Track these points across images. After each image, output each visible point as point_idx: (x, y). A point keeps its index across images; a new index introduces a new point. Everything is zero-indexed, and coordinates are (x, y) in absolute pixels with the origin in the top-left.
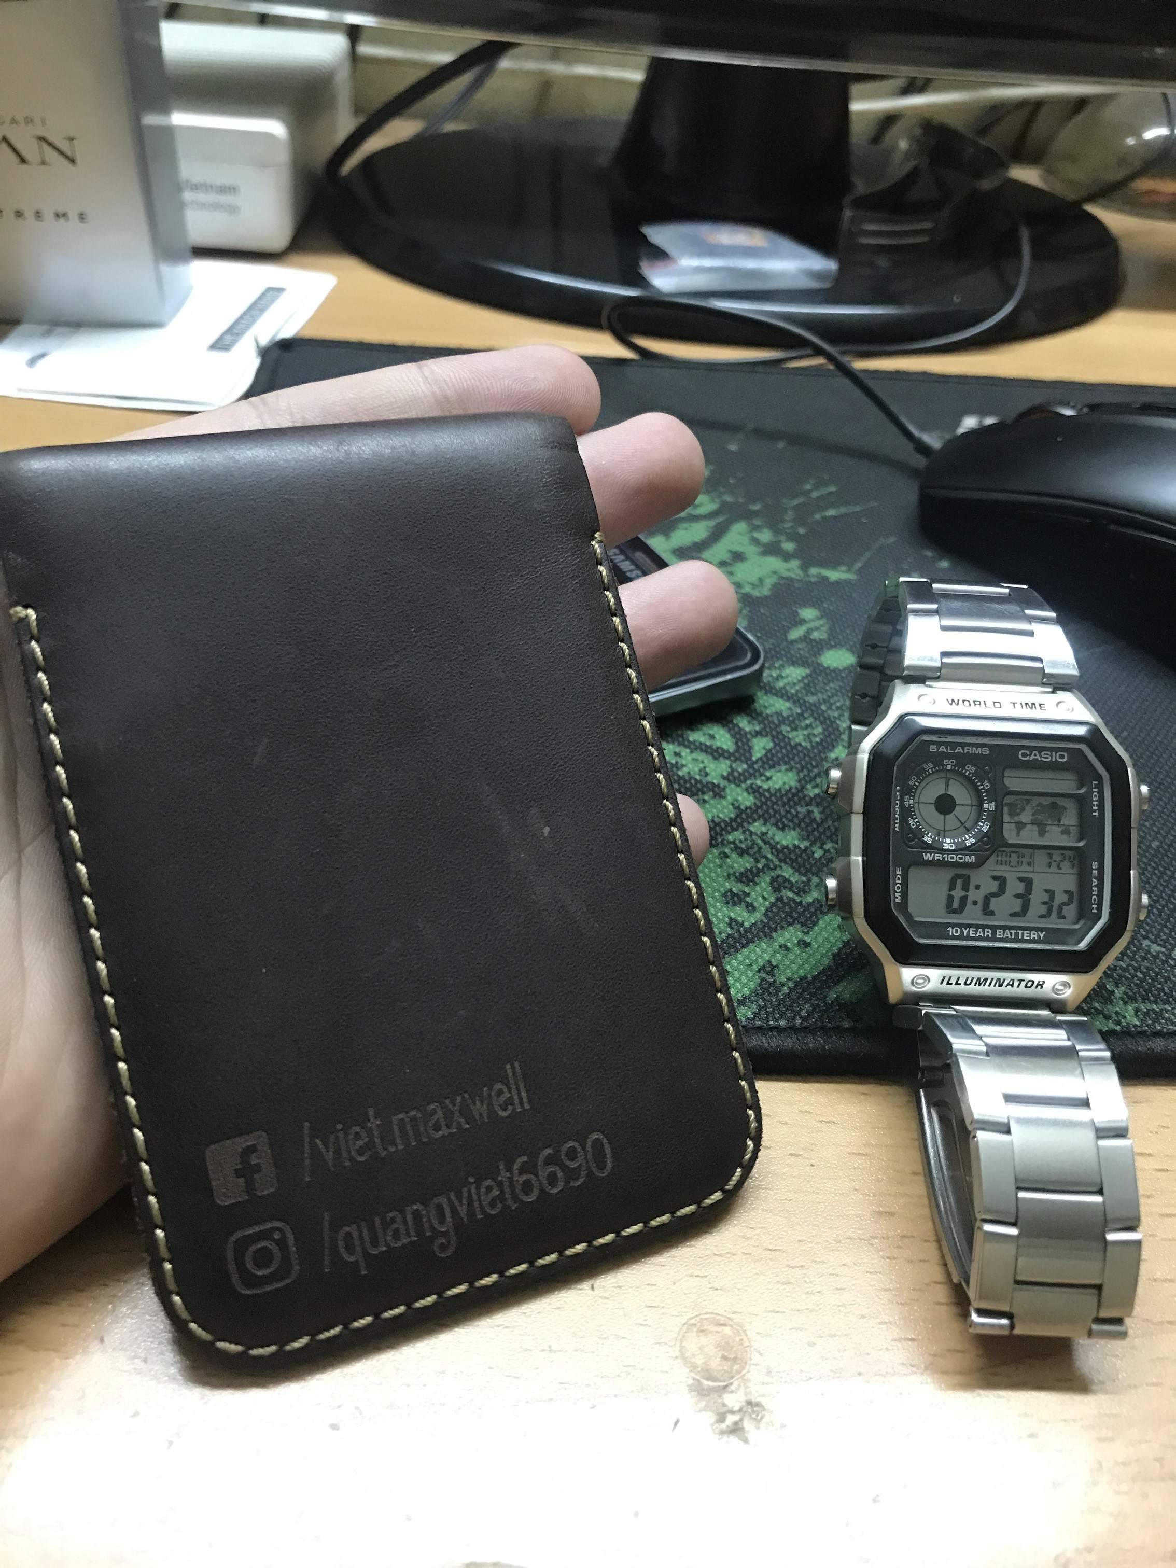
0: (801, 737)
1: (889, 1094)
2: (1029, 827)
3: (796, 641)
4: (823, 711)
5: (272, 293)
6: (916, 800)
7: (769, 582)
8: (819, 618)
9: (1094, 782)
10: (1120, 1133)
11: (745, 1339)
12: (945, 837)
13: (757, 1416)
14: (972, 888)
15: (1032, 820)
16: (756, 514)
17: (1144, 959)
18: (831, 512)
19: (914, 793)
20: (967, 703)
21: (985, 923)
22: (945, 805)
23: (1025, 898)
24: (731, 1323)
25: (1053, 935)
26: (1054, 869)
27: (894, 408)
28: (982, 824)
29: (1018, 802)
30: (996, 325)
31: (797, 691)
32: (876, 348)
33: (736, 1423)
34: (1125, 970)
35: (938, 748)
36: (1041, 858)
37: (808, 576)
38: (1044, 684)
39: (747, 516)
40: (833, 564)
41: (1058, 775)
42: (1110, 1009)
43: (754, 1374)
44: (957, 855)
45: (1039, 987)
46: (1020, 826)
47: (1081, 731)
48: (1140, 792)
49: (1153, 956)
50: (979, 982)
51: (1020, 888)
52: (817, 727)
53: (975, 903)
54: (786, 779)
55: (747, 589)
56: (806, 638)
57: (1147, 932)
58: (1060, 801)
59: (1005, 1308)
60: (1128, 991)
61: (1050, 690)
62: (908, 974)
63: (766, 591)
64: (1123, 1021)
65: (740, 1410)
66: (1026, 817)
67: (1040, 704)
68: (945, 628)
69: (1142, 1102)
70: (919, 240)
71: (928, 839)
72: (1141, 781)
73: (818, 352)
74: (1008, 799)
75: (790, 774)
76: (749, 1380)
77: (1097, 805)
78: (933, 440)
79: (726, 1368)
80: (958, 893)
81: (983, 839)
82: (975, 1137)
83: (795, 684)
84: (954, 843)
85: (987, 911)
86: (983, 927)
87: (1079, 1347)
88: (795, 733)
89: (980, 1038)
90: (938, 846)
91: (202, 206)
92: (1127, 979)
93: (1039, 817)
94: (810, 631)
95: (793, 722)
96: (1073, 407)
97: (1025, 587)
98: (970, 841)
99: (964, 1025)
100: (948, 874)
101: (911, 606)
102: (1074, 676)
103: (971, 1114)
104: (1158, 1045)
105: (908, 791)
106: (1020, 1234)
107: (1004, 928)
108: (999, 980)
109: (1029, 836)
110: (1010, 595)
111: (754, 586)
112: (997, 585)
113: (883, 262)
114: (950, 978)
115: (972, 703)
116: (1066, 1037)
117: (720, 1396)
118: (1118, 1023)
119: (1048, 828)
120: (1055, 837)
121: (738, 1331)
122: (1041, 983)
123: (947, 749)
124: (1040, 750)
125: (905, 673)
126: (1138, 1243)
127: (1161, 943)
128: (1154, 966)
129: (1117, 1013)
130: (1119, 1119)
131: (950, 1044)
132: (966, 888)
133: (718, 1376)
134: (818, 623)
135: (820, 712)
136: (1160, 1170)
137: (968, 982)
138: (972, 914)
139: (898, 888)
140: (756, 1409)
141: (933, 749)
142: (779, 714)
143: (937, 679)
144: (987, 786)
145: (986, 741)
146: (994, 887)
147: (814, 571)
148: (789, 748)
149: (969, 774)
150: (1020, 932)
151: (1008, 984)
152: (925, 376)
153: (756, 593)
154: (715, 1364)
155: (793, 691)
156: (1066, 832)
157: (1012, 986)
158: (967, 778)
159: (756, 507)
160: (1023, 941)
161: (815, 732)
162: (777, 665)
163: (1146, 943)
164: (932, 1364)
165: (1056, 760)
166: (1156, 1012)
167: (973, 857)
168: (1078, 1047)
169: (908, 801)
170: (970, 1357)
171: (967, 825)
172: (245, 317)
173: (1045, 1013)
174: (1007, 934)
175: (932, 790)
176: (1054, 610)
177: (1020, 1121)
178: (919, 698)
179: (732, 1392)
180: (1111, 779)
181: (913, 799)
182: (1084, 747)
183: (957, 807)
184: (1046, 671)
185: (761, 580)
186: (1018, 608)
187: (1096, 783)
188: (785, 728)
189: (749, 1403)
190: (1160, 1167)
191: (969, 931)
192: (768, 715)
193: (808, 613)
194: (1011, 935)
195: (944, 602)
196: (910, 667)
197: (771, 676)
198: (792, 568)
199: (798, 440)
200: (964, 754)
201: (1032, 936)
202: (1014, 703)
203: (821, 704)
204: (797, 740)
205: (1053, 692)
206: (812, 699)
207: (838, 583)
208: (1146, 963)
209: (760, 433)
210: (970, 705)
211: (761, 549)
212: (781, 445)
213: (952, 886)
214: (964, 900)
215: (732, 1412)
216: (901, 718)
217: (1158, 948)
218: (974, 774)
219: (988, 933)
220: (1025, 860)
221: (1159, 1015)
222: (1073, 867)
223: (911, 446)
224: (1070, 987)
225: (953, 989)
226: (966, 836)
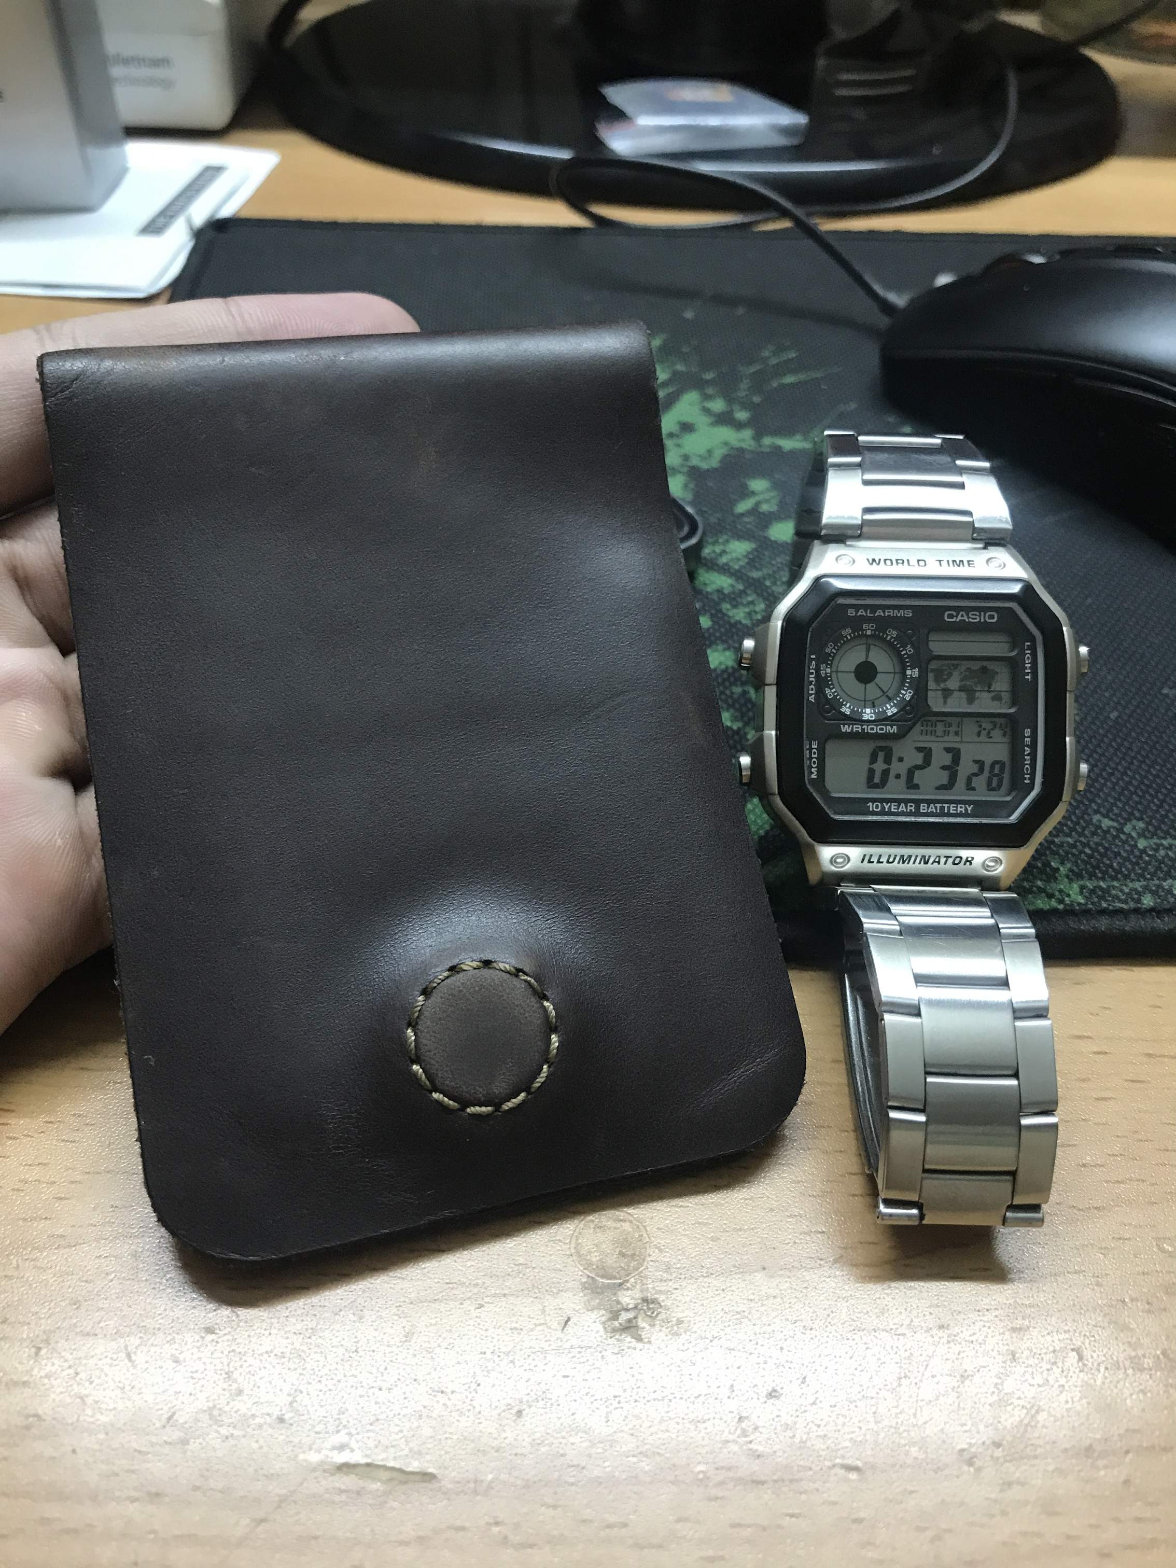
0: (742, 615)
1: (812, 980)
2: (956, 694)
3: (742, 515)
4: (767, 587)
5: (210, 173)
6: (834, 669)
7: (719, 453)
8: (768, 490)
9: (1027, 644)
10: (1039, 1013)
11: (645, 1235)
12: (865, 707)
13: (653, 1313)
14: (894, 759)
15: (960, 686)
16: (708, 382)
17: (1094, 834)
18: (789, 379)
19: (832, 661)
20: (888, 562)
21: (909, 797)
22: (866, 673)
23: (952, 770)
24: (631, 1218)
25: (980, 808)
26: (983, 738)
27: (858, 267)
28: (904, 692)
29: (944, 668)
30: (976, 179)
31: (741, 567)
32: (847, 208)
33: (630, 1321)
34: (1073, 846)
35: (857, 612)
36: (970, 727)
37: (760, 446)
38: (974, 540)
39: (697, 384)
40: (787, 432)
41: (991, 637)
42: (1053, 887)
43: (651, 1269)
44: (877, 726)
45: (968, 863)
46: (947, 693)
47: (1016, 588)
48: (1078, 652)
49: (1104, 831)
50: (903, 860)
51: (947, 759)
52: (759, 604)
53: (898, 776)
54: (722, 659)
55: (695, 462)
56: (754, 511)
57: (1099, 805)
58: (991, 665)
59: (914, 1198)
60: (1075, 868)
61: (981, 546)
62: (827, 853)
63: (714, 463)
64: (1066, 899)
65: (635, 1308)
66: (953, 683)
67: (968, 561)
68: (866, 483)
69: (1084, 983)
70: (901, 89)
71: (846, 710)
72: (1078, 642)
73: (784, 213)
74: (933, 665)
75: (728, 653)
76: (646, 1277)
77: (1030, 668)
78: (899, 300)
79: (622, 1265)
80: (879, 766)
81: (905, 707)
82: (882, 1019)
83: (739, 559)
84: (875, 713)
85: (911, 785)
86: (905, 802)
87: (1000, 1235)
88: (735, 611)
89: (895, 917)
90: (857, 718)
91: (135, 81)
92: (1073, 855)
93: (968, 683)
94: (758, 504)
95: (734, 599)
96: (1043, 255)
97: (961, 437)
98: (891, 710)
99: (880, 906)
100: (869, 746)
101: (831, 460)
102: (1006, 530)
103: (880, 995)
104: (1103, 924)
105: (825, 659)
106: (927, 1121)
107: (929, 802)
108: (924, 857)
109: (957, 704)
110: (942, 445)
111: (702, 458)
112: (930, 435)
113: (859, 114)
114: (871, 855)
115: (894, 562)
116: (989, 914)
117: (615, 1294)
118: (1061, 901)
119: (977, 694)
120: (985, 703)
121: (638, 1227)
122: (969, 859)
123: (866, 613)
124: (968, 610)
125: (823, 532)
126: (1055, 1127)
127: (1113, 817)
128: (1104, 842)
129: (1061, 891)
130: (1040, 999)
131: (861, 923)
132: (888, 760)
133: (614, 1274)
134: (767, 496)
135: (764, 588)
136: (1099, 1053)
137: (891, 860)
138: (895, 789)
139: (814, 763)
140: (651, 1306)
141: (851, 612)
142: (720, 591)
143: (859, 537)
144: (910, 651)
145: (908, 602)
146: (919, 759)
147: (767, 441)
148: (727, 626)
149: (891, 639)
150: (946, 806)
151: (934, 862)
152: (898, 236)
153: (704, 466)
154: (612, 1261)
155: (737, 567)
156: (997, 698)
157: (939, 863)
158: (890, 644)
159: (709, 376)
160: (949, 815)
161: (757, 609)
162: (720, 541)
163: (1096, 818)
164: (841, 1257)
165: (985, 620)
166: (1103, 888)
167: (895, 727)
168: (1000, 926)
169: (825, 670)
170: (883, 1250)
171: (890, 694)
172: (180, 199)
173: (974, 891)
174: (932, 809)
175: (852, 658)
176: (987, 458)
177: (931, 1003)
178: (837, 559)
179: (628, 1289)
180: (1044, 639)
181: (831, 668)
182: (1013, 605)
183: (878, 675)
184: (976, 526)
185: (710, 452)
186: (949, 459)
187: (1029, 644)
188: (725, 606)
189: (645, 1300)
190: (1099, 1050)
191: (890, 807)
192: (707, 592)
193: (758, 485)
194: (936, 810)
195: (869, 455)
196: (830, 526)
197: (714, 552)
198: (744, 438)
199: (759, 305)
200: (885, 617)
201: (959, 810)
202: (940, 561)
203: (765, 578)
204: (737, 618)
205: (985, 548)
206: (755, 574)
207: (792, 452)
208: (1096, 839)
209: (720, 299)
210: (892, 564)
211: (713, 419)
212: (741, 311)
213: (874, 759)
214: (886, 773)
215: (627, 1310)
216: (817, 580)
217: (1110, 823)
218: (896, 639)
219: (911, 807)
220: (952, 729)
221: (1106, 891)
222: (1004, 735)
223: (874, 307)
224: (1001, 863)
225: (875, 867)
226: (888, 705)
